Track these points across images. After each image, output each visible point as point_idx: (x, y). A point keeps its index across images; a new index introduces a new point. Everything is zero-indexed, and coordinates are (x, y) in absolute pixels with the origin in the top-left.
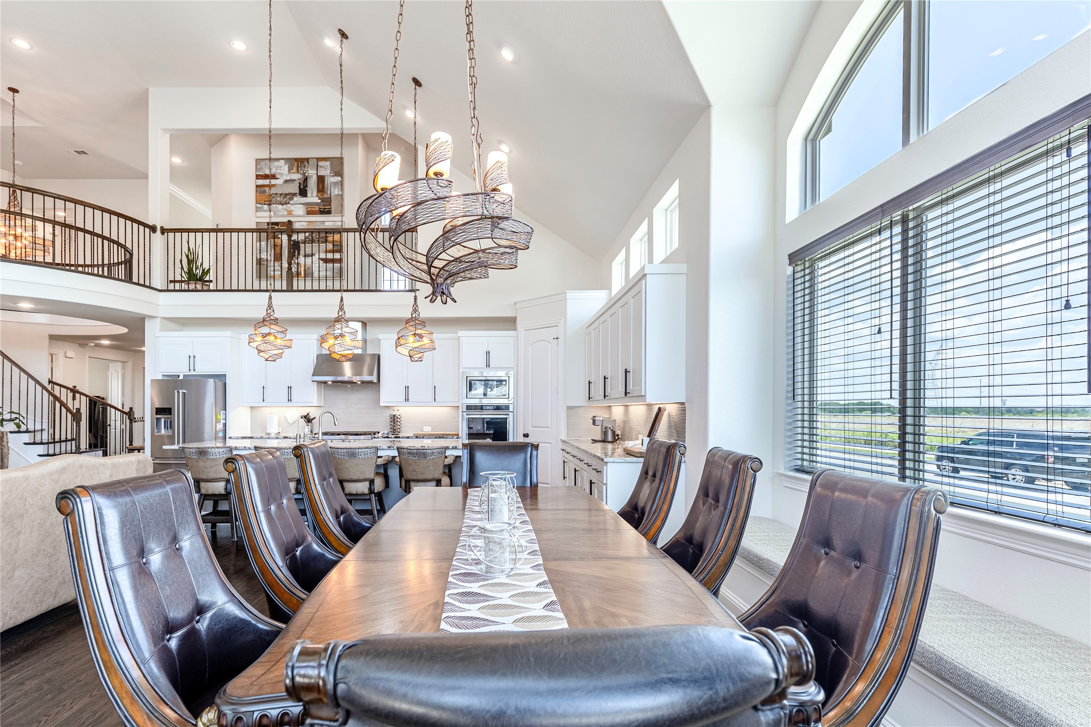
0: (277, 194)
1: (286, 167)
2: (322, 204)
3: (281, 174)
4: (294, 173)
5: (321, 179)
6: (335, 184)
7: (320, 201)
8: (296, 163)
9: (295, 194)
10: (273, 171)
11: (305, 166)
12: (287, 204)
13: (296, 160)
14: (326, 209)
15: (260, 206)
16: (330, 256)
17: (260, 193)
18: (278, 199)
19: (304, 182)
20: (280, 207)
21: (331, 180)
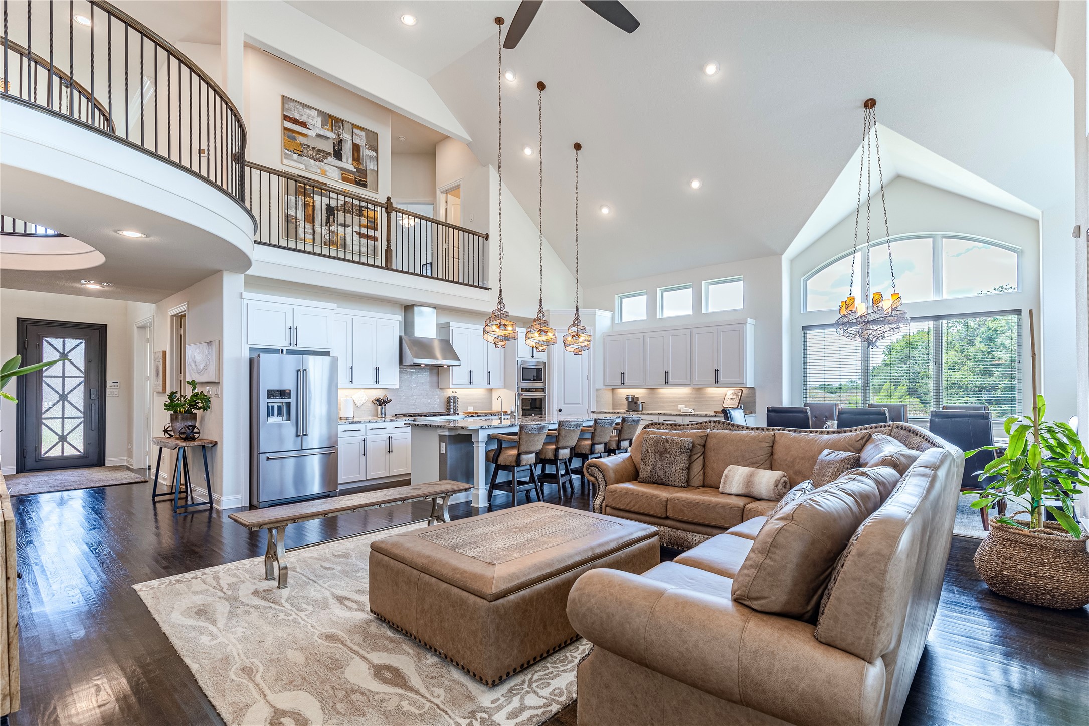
0: (308, 146)
1: (320, 120)
2: (358, 174)
3: (314, 125)
4: (328, 130)
5: (356, 148)
6: (371, 158)
7: (355, 170)
8: (330, 120)
9: (329, 154)
10: (304, 119)
11: (340, 128)
12: (320, 161)
13: (330, 116)
14: (362, 181)
15: (289, 153)
16: (364, 231)
17: (288, 137)
18: (311, 152)
19: (339, 145)
20: (312, 162)
21: (366, 152)
